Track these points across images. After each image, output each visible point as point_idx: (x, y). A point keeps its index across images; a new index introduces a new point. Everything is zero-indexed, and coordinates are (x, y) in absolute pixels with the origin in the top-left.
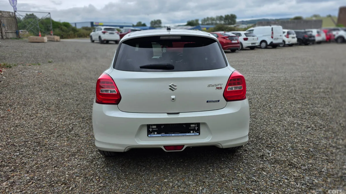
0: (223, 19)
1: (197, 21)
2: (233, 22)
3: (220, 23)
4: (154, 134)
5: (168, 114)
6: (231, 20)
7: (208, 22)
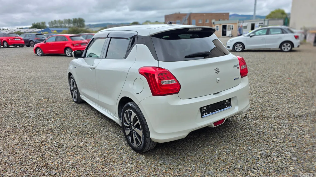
0: (72, 22)
1: (44, 23)
2: (82, 25)
3: (69, 26)
4: (205, 115)
5: (214, 94)
6: (80, 23)
7: (56, 25)
